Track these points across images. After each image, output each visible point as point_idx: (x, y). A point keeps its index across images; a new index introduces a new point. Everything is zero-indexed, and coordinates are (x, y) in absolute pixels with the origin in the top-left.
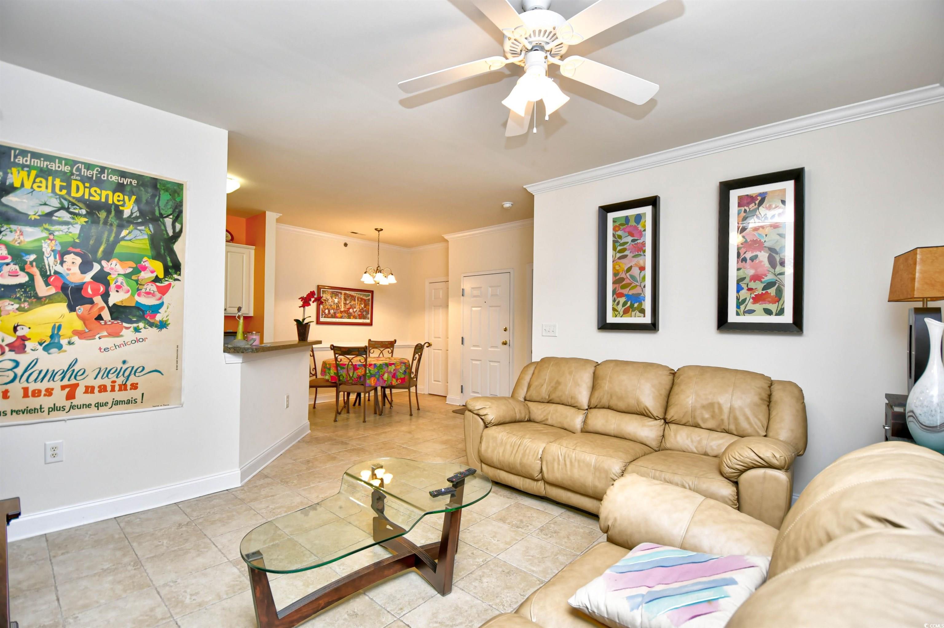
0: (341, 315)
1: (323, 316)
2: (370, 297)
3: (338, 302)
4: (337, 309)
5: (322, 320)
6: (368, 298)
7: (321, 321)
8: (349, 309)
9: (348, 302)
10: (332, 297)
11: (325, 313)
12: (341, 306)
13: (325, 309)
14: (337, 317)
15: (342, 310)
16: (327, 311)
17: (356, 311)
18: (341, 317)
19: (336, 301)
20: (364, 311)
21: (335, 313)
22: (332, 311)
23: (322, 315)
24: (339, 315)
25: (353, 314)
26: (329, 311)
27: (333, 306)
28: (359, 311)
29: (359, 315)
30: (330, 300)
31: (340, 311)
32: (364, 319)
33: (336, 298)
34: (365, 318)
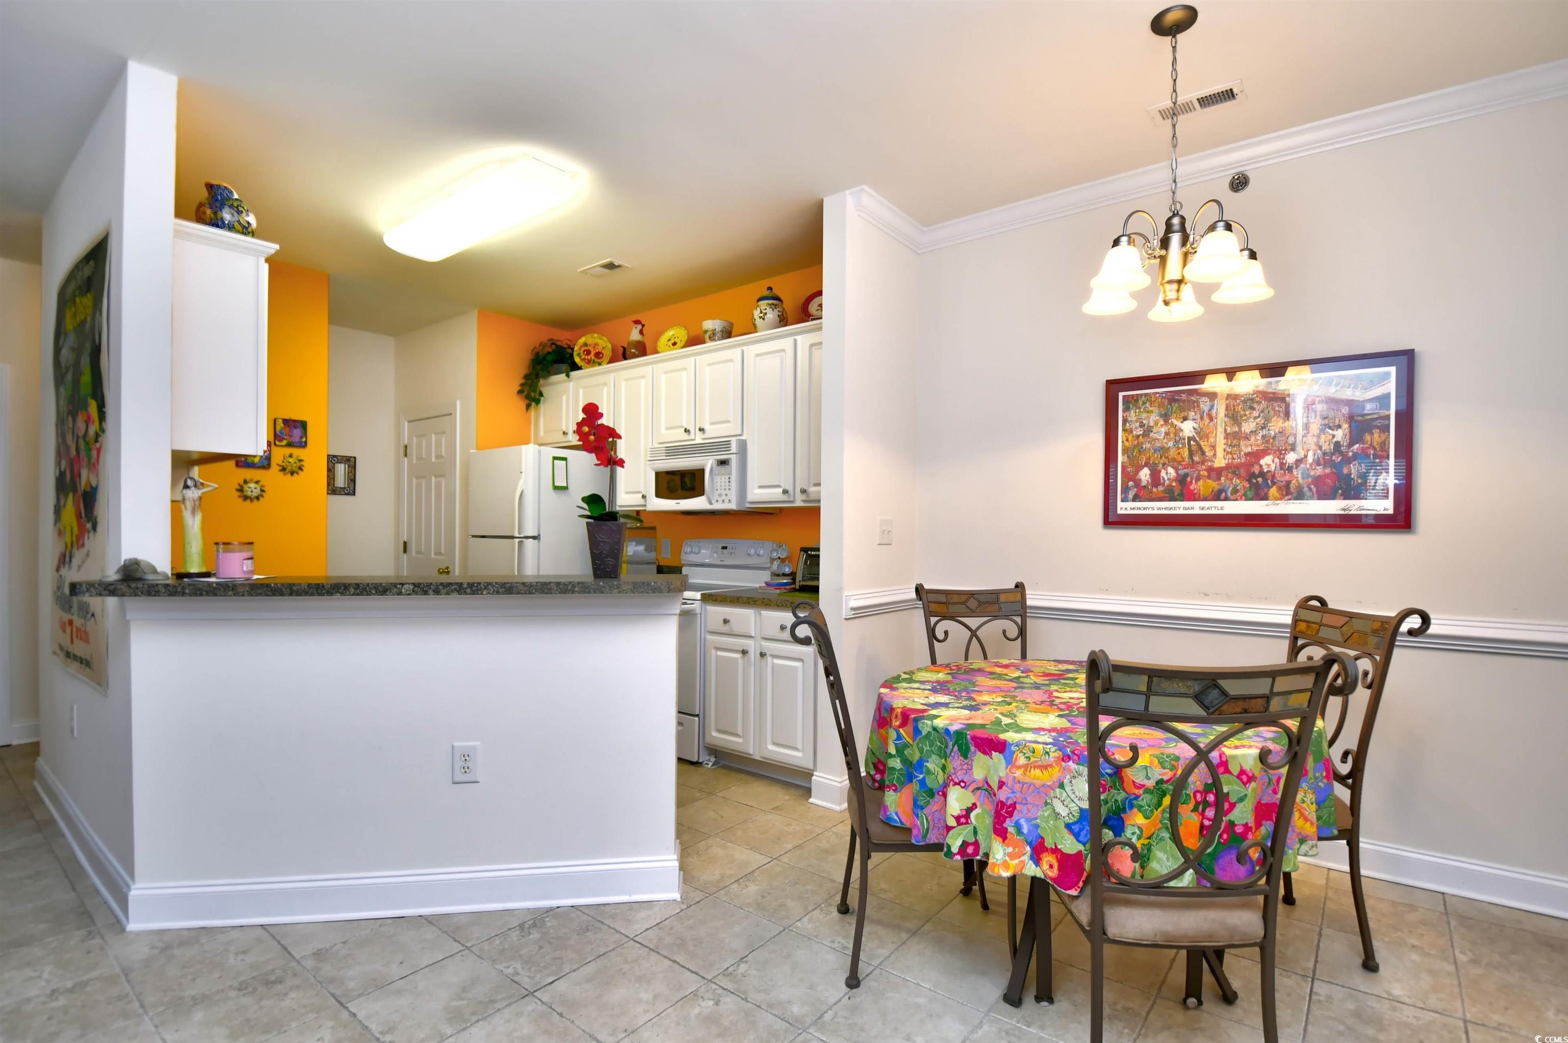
0: (1213, 485)
1: (1131, 495)
2: (1391, 387)
3: (1198, 432)
4: (1193, 464)
5: (1124, 508)
6: (1377, 392)
7: (1119, 512)
8: (1257, 456)
9: (1248, 427)
10: (1166, 417)
11: (1137, 482)
12: (1213, 447)
13: (1139, 468)
14: (1191, 496)
15: (1220, 462)
16: (1145, 475)
17: (1299, 462)
18: (1217, 496)
19: (1188, 428)
20: (1347, 461)
21: (1182, 480)
22: (1171, 470)
23: (1125, 490)
24: (1197, 486)
25: (1282, 478)
26: (1155, 475)
27: (1172, 453)
28: (1317, 462)
29: (1318, 480)
30: (1160, 432)
31: (1210, 470)
32: (1346, 497)
33: (1185, 419)
34: (1353, 491)
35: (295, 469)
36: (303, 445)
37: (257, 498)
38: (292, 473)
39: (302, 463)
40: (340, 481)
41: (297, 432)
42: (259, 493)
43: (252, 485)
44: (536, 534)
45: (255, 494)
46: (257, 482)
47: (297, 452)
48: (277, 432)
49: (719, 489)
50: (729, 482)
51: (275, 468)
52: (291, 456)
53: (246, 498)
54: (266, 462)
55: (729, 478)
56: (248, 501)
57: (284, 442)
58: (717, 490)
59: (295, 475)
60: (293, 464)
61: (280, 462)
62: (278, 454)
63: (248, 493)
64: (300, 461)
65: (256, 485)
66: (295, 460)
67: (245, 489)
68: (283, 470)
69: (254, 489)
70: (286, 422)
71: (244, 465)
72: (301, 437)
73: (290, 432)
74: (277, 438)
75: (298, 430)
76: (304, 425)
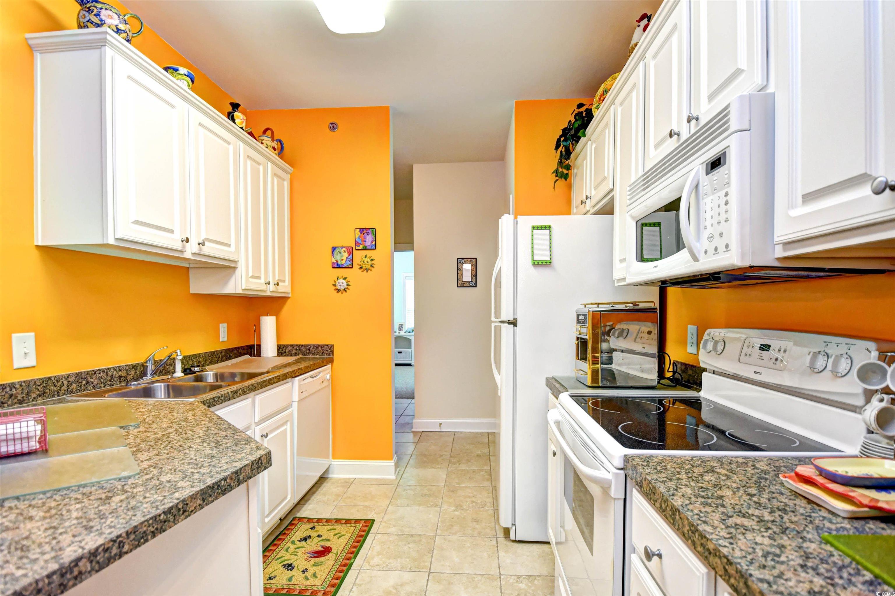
35: (369, 267)
37: (345, 290)
38: (367, 270)
39: (373, 262)
40: (467, 277)
41: (369, 238)
42: (346, 286)
43: (341, 281)
44: (511, 319)
45: (342, 288)
46: (345, 279)
47: (369, 253)
48: (357, 240)
49: (709, 227)
50: (727, 203)
51: (356, 267)
52: (366, 257)
53: (338, 291)
54: (349, 263)
55: (726, 195)
56: (340, 294)
58: (705, 228)
59: (369, 271)
60: (367, 263)
61: (360, 263)
62: (358, 256)
63: (338, 287)
64: (372, 260)
65: (344, 281)
66: (369, 260)
67: (337, 284)
68: (361, 268)
69: (342, 284)
70: (362, 230)
71: (337, 266)
72: (372, 242)
73: (365, 238)
74: (357, 243)
75: (370, 235)
76: (374, 231)
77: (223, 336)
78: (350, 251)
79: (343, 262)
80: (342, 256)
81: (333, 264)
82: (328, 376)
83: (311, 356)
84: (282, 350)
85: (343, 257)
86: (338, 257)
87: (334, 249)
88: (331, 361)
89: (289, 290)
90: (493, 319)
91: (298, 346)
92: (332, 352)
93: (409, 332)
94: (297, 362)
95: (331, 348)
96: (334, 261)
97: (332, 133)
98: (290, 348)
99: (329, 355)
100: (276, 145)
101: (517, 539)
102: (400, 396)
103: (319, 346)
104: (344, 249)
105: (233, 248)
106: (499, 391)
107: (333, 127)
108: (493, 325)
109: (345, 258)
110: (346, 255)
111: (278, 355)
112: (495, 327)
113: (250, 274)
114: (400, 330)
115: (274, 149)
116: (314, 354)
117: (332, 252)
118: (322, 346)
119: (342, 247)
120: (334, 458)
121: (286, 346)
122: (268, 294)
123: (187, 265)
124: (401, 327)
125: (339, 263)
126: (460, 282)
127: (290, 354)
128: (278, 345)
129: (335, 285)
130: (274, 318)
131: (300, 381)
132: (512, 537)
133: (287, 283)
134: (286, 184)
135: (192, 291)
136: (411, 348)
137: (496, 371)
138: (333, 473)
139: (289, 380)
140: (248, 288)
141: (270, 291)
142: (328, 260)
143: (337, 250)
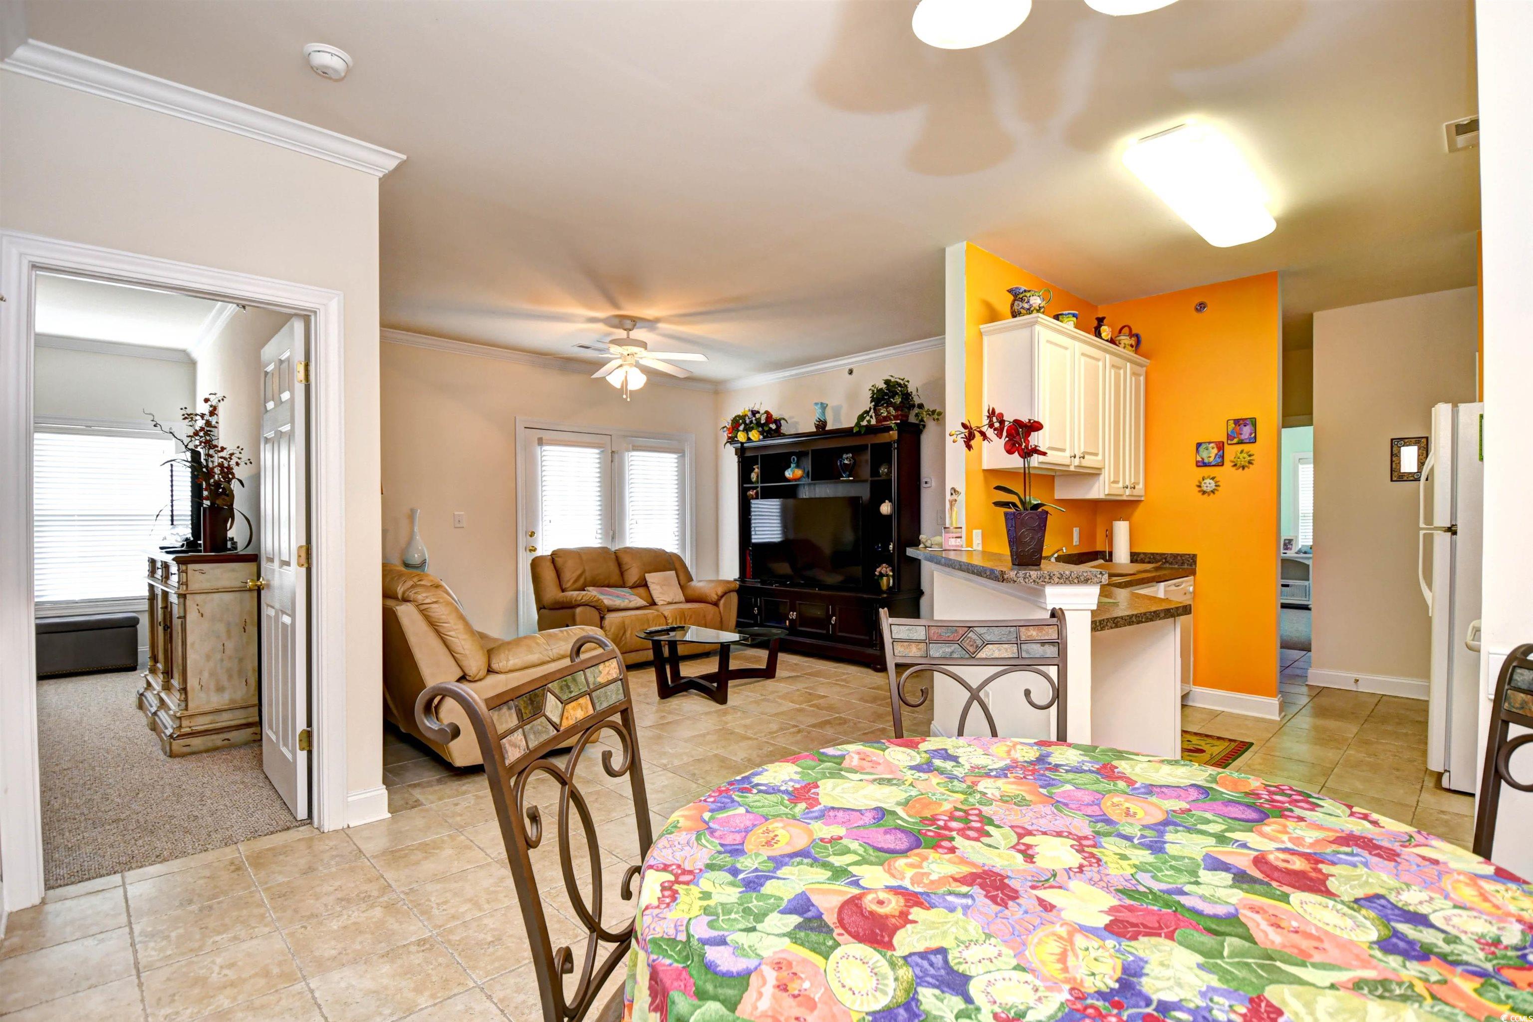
35: (1246, 463)
36: (1254, 441)
37: (1213, 492)
38: (1243, 468)
39: (1252, 458)
40: (1408, 466)
41: (1247, 430)
42: (1214, 487)
43: (1208, 481)
44: (1448, 525)
45: (1209, 489)
46: (1213, 478)
47: (1246, 447)
48: (1229, 432)
51: (1228, 464)
52: (1242, 452)
53: (1204, 493)
54: (1219, 460)
56: (1206, 495)
57: (1235, 441)
59: (1246, 469)
60: (1244, 459)
61: (1232, 459)
62: (1231, 452)
63: (1204, 489)
64: (1250, 456)
65: (1211, 481)
66: (1245, 455)
67: (1203, 484)
68: (1235, 465)
69: (1209, 485)
70: (1237, 422)
71: (1202, 464)
72: (1251, 434)
73: (1241, 429)
74: (1229, 437)
75: (1247, 427)
76: (1253, 422)
77: (1076, 540)
78: (1220, 446)
79: (1211, 459)
80: (1209, 453)
81: (1197, 462)
82: (1191, 589)
83: (1167, 565)
84: (1135, 557)
85: (1211, 454)
86: (1204, 454)
87: (1199, 445)
88: (1193, 573)
89: (1142, 493)
90: (1422, 525)
91: (1152, 554)
92: (1195, 562)
93: (1305, 553)
94: (1157, 569)
95: (1193, 559)
96: (1199, 459)
97: (1200, 315)
98: (1142, 556)
99: (1191, 565)
100: (1133, 341)
101: (1453, 787)
102: (1286, 645)
103: (1178, 555)
104: (1212, 445)
105: (1100, 457)
106: (1430, 611)
107: (1201, 307)
108: (1422, 533)
109: (1213, 455)
110: (1215, 451)
111: (1132, 561)
112: (1425, 535)
113: (1112, 479)
114: (1287, 549)
115: (1132, 346)
116: (1171, 564)
117: (1197, 449)
118: (1182, 555)
119: (1210, 443)
120: (1194, 684)
121: (1138, 554)
122: (1125, 498)
123: (1053, 474)
124: (1288, 544)
125: (1206, 460)
126: (1395, 474)
127: (1143, 562)
128: (1131, 553)
129: (1199, 486)
130: (1127, 523)
131: (1165, 587)
132: (1445, 783)
133: (1141, 486)
134: (1142, 379)
135: (1056, 497)
136: (1308, 579)
137: (1426, 587)
138: (1193, 701)
139: (1154, 584)
140: (1112, 493)
141: (1126, 495)
142: (1192, 458)
143: (1204, 446)
